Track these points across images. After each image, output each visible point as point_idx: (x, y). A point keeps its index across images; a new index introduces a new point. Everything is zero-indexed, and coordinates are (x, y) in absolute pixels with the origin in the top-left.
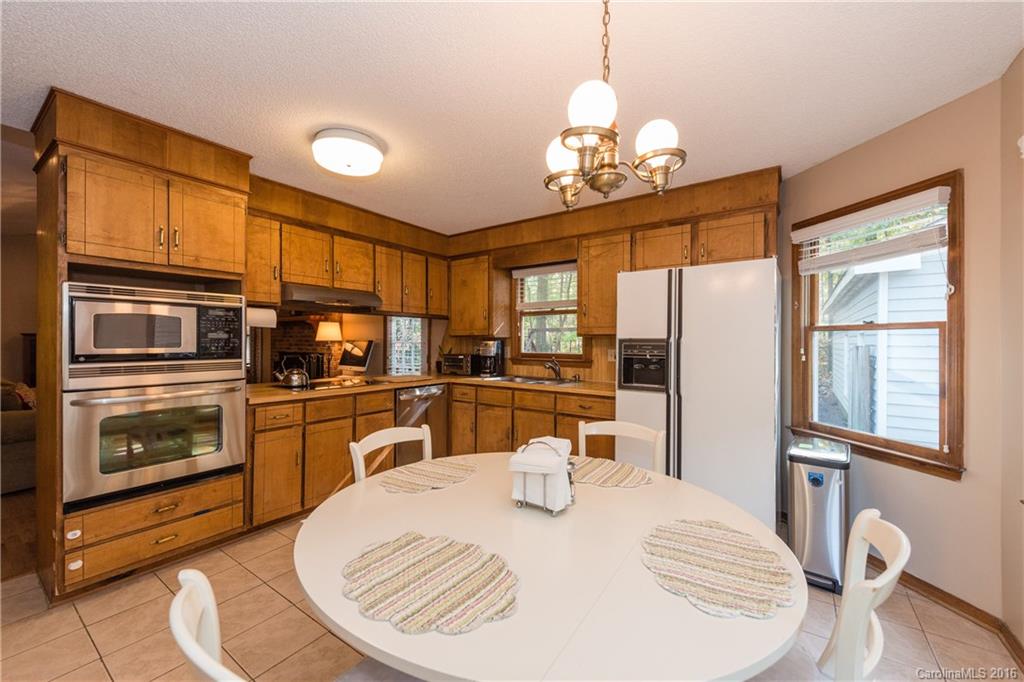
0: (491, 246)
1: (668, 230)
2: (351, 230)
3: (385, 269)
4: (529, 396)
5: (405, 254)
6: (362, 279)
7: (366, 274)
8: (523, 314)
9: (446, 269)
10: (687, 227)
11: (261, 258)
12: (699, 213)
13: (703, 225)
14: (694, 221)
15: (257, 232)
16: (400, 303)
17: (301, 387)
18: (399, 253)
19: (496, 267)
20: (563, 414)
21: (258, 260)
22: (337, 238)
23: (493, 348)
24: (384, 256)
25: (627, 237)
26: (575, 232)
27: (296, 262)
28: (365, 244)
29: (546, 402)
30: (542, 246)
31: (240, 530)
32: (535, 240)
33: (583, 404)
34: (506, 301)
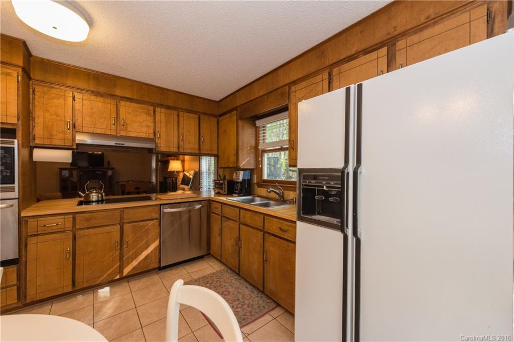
0: (238, 104)
1: (363, 59)
2: (135, 97)
3: (163, 124)
4: (248, 214)
5: (181, 113)
6: (144, 130)
7: (147, 126)
8: (264, 151)
9: (216, 123)
10: (384, 51)
11: (57, 116)
12: (395, 33)
13: (401, 44)
14: (390, 43)
15: (53, 98)
16: (177, 146)
17: (98, 202)
18: (176, 113)
19: (241, 118)
20: (269, 233)
21: (54, 117)
22: (122, 103)
23: (241, 176)
24: (163, 115)
25: (326, 75)
26: (287, 81)
27: (87, 118)
28: (147, 107)
29: (258, 222)
30: (266, 97)
31: (14, 306)
32: (262, 94)
33: (282, 228)
34: (253, 142)
